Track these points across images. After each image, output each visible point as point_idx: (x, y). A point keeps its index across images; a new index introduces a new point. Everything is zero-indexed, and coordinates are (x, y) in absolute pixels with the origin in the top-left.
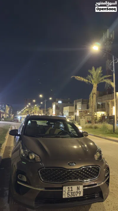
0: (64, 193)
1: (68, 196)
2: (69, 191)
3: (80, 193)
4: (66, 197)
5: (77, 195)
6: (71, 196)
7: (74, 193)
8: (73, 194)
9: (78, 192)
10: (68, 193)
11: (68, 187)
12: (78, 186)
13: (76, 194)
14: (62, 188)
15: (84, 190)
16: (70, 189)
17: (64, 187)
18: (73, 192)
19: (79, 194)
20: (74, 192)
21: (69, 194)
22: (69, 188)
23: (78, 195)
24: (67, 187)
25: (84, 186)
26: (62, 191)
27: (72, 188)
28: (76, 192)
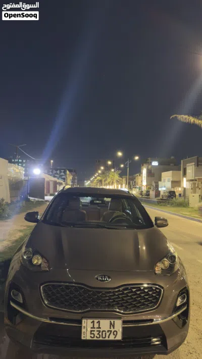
0: (83, 330)
1: (91, 337)
2: (93, 328)
3: (115, 333)
4: (88, 338)
5: (109, 337)
6: (97, 337)
7: (104, 333)
8: (102, 335)
9: (111, 331)
10: (91, 331)
11: (92, 320)
12: (112, 321)
13: (108, 334)
14: (80, 322)
15: (124, 328)
16: (96, 325)
17: (84, 321)
18: (101, 330)
19: (114, 336)
20: (103, 331)
21: (93, 334)
22: (93, 322)
23: (112, 338)
24: (90, 321)
25: (124, 322)
26: (81, 327)
27: (99, 322)
28: (108, 331)
